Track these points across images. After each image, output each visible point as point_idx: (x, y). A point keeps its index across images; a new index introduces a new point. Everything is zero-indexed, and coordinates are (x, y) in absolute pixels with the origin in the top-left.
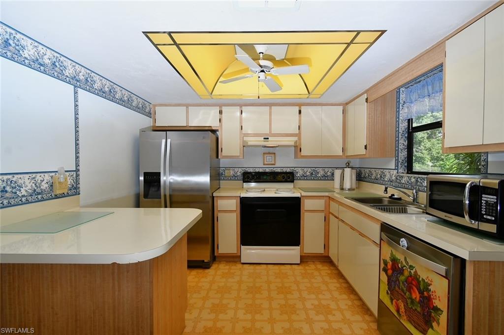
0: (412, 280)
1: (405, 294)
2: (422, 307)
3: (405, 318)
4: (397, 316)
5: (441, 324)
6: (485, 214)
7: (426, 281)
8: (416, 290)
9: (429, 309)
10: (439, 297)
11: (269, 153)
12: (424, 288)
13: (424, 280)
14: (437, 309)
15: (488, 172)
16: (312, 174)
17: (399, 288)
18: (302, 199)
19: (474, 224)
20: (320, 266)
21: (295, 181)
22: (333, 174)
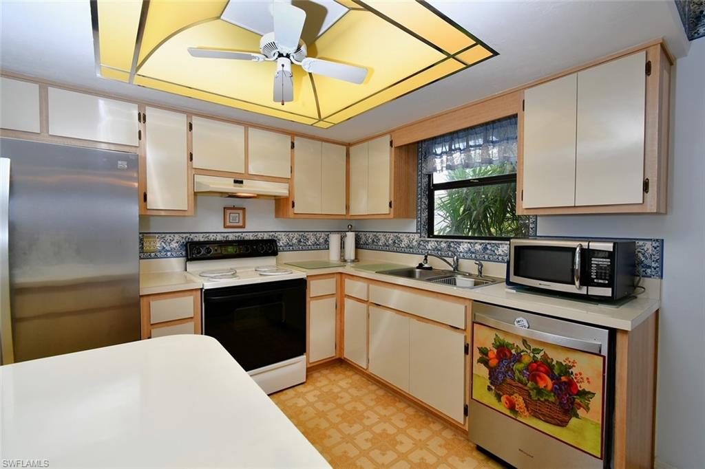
0: (539, 366)
1: (526, 385)
2: (558, 395)
3: (527, 413)
4: (509, 415)
5: (591, 409)
6: (596, 278)
7: (564, 364)
8: (547, 377)
9: (570, 395)
10: (588, 379)
11: (234, 208)
12: (561, 371)
13: (561, 363)
14: (584, 394)
15: (538, 235)
16: (300, 241)
17: (514, 380)
18: (308, 280)
19: (584, 291)
20: (332, 376)
21: (279, 253)
22: (327, 241)
